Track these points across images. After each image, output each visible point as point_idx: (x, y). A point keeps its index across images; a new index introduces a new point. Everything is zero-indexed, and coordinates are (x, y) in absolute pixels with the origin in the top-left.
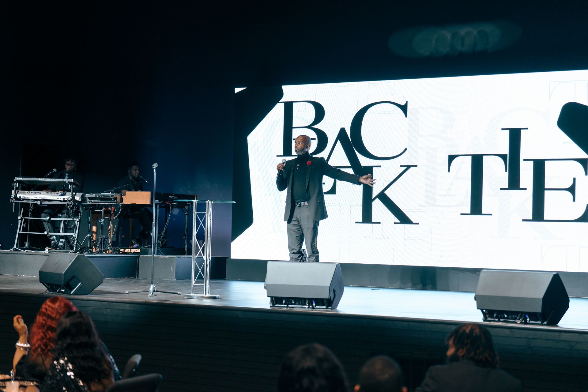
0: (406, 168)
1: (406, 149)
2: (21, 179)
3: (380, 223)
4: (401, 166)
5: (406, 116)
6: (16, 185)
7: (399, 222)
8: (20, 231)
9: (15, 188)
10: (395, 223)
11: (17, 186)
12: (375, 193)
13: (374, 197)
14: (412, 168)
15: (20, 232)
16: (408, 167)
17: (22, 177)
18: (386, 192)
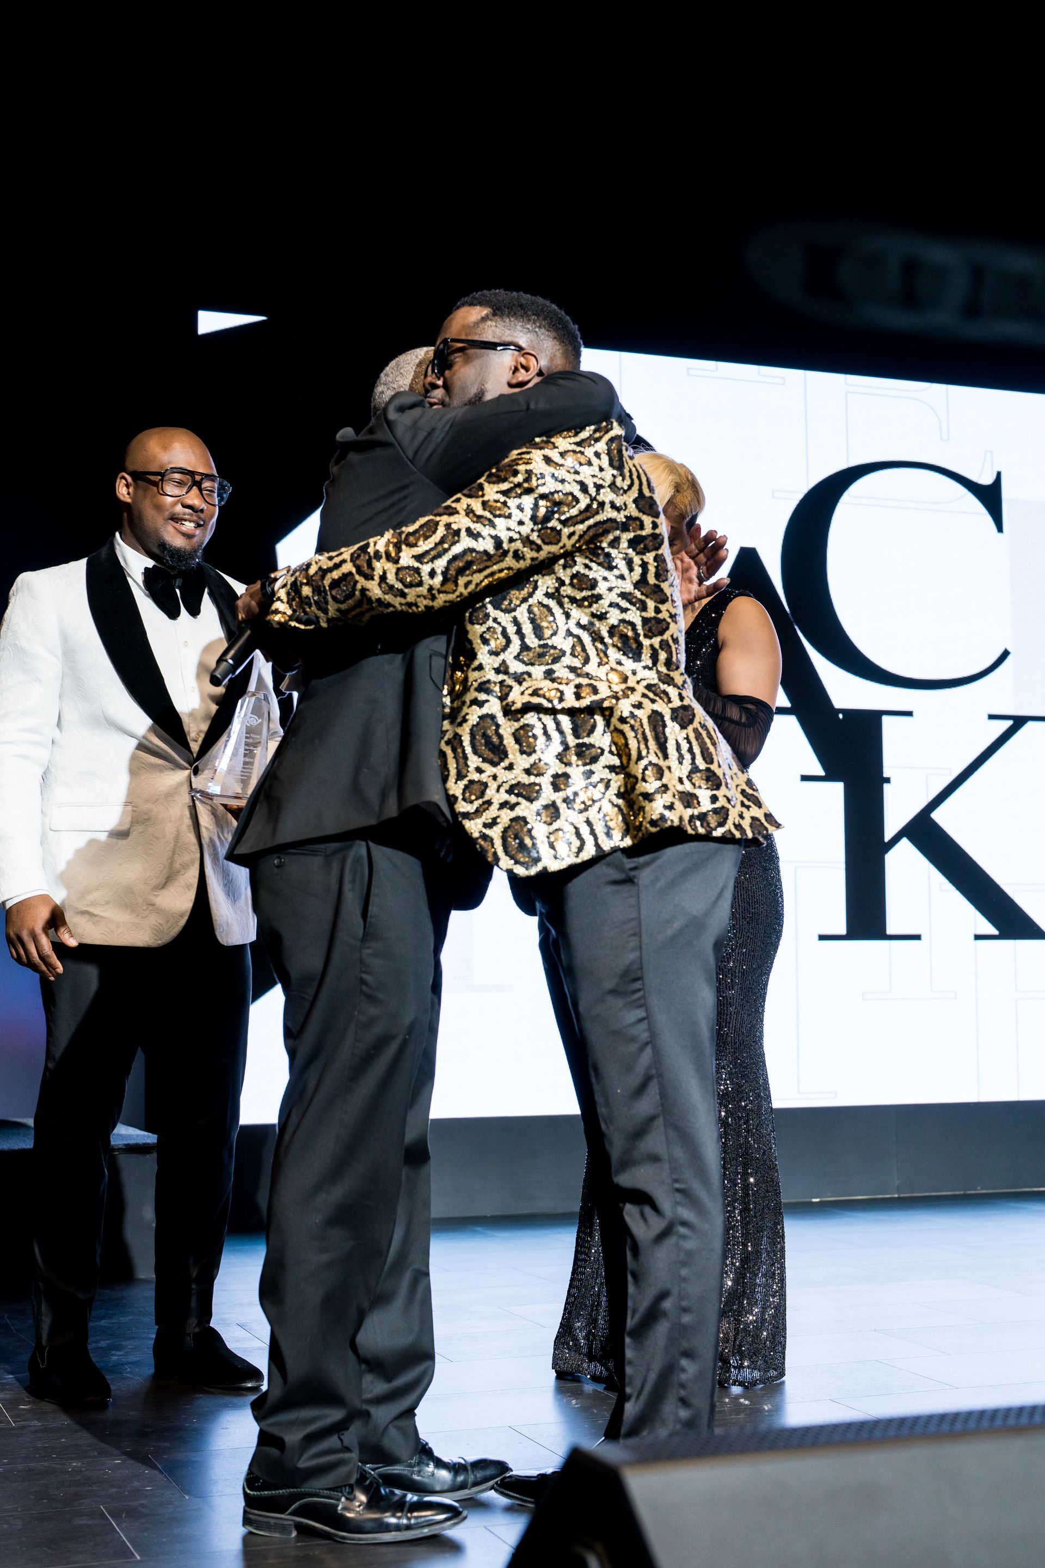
0: (1010, 723)
1: (1006, 654)
3: (917, 937)
4: (991, 717)
5: (1000, 529)
7: (996, 932)
10: (978, 937)
12: (894, 820)
13: (888, 835)
14: (1030, 724)
16: (1019, 722)
18: (936, 815)
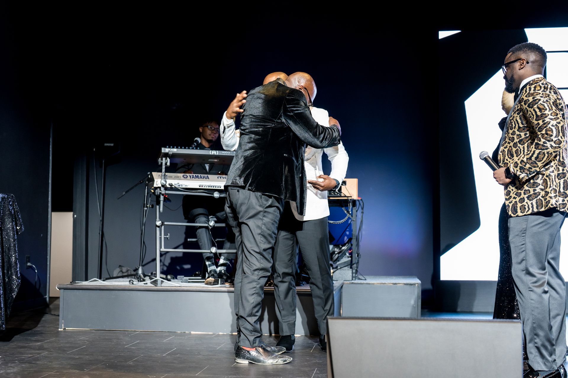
2: (175, 150)
6: (166, 164)
8: (161, 247)
9: (164, 167)
11: (168, 164)
15: (161, 250)
17: (177, 148)
